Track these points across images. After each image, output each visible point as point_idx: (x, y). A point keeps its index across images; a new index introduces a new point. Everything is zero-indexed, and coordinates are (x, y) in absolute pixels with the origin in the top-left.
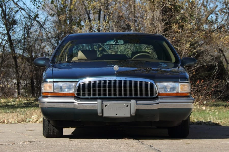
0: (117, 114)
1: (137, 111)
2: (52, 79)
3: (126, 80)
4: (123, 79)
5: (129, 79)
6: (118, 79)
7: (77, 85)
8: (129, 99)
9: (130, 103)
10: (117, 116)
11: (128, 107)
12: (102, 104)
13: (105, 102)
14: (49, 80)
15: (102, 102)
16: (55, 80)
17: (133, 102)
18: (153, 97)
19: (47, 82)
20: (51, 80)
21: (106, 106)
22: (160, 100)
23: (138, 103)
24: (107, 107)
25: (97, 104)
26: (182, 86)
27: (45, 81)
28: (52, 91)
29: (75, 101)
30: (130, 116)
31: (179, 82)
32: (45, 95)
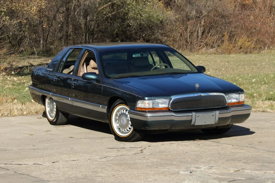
3: (208, 95)
6: (202, 94)
7: (171, 101)
9: (215, 113)
10: (206, 124)
11: (214, 116)
12: (196, 115)
13: (198, 114)
14: (146, 98)
16: (153, 98)
17: (217, 112)
18: (225, 106)
19: (145, 100)
20: (150, 98)
21: (198, 117)
22: (233, 109)
23: (220, 113)
25: (192, 115)
26: (242, 97)
27: (143, 99)
28: (151, 107)
29: (174, 114)
30: (214, 123)
31: (239, 94)
32: (144, 110)
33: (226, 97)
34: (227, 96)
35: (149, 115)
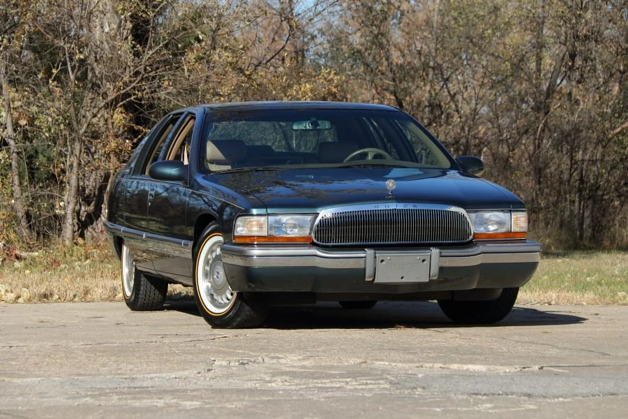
0: (402, 278)
1: (441, 269)
2: (265, 210)
3: (415, 208)
4: (410, 206)
5: (420, 206)
6: (400, 206)
7: (317, 221)
8: (427, 246)
9: (429, 254)
10: (404, 280)
11: (425, 262)
12: (375, 257)
13: (381, 255)
14: (255, 211)
15: (375, 253)
16: (270, 211)
17: (435, 252)
18: (465, 241)
19: (252, 215)
20: (263, 211)
21: (382, 261)
22: (481, 248)
23: (443, 254)
24: (384, 263)
25: (365, 257)
26: (517, 219)
27: (247, 213)
28: (265, 234)
29: (319, 253)
30: (427, 280)
31: (510, 211)
32: (248, 241)
33: (471, 217)
34: (473, 215)
35: (256, 252)
